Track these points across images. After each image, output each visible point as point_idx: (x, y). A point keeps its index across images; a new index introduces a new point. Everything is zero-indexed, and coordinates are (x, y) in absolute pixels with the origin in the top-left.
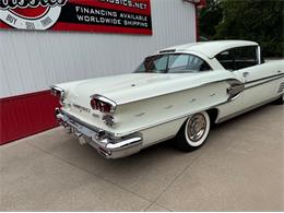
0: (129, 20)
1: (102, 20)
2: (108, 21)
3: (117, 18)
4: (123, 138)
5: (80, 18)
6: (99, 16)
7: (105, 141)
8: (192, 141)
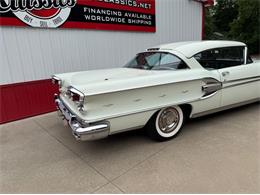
0: (133, 19)
1: (107, 19)
2: (113, 20)
3: (121, 17)
4: (91, 124)
5: (87, 17)
7: (77, 125)
8: (164, 132)
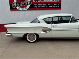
0: (51, 6)
1: (41, 7)
2: (43, 7)
3: (46, 6)
5: (35, 7)
6: (40, 6)
